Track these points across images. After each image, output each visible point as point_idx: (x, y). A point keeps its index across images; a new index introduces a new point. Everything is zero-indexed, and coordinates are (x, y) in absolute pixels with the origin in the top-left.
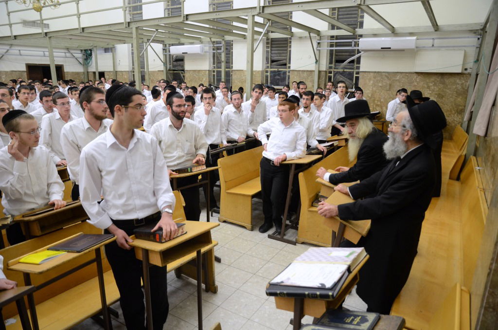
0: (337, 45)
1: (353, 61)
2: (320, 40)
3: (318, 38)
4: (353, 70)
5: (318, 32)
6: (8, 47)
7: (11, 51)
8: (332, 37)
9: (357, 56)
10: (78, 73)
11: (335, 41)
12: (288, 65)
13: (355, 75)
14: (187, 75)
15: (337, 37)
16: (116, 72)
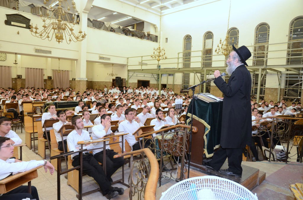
0: (290, 78)
1: (298, 85)
2: (281, 75)
3: (281, 74)
4: (298, 89)
5: (280, 72)
6: (133, 73)
7: (134, 75)
8: (287, 74)
9: (300, 83)
10: (154, 84)
11: (289, 76)
12: (264, 86)
13: (299, 91)
14: (211, 88)
15: (290, 74)
16: (174, 85)
